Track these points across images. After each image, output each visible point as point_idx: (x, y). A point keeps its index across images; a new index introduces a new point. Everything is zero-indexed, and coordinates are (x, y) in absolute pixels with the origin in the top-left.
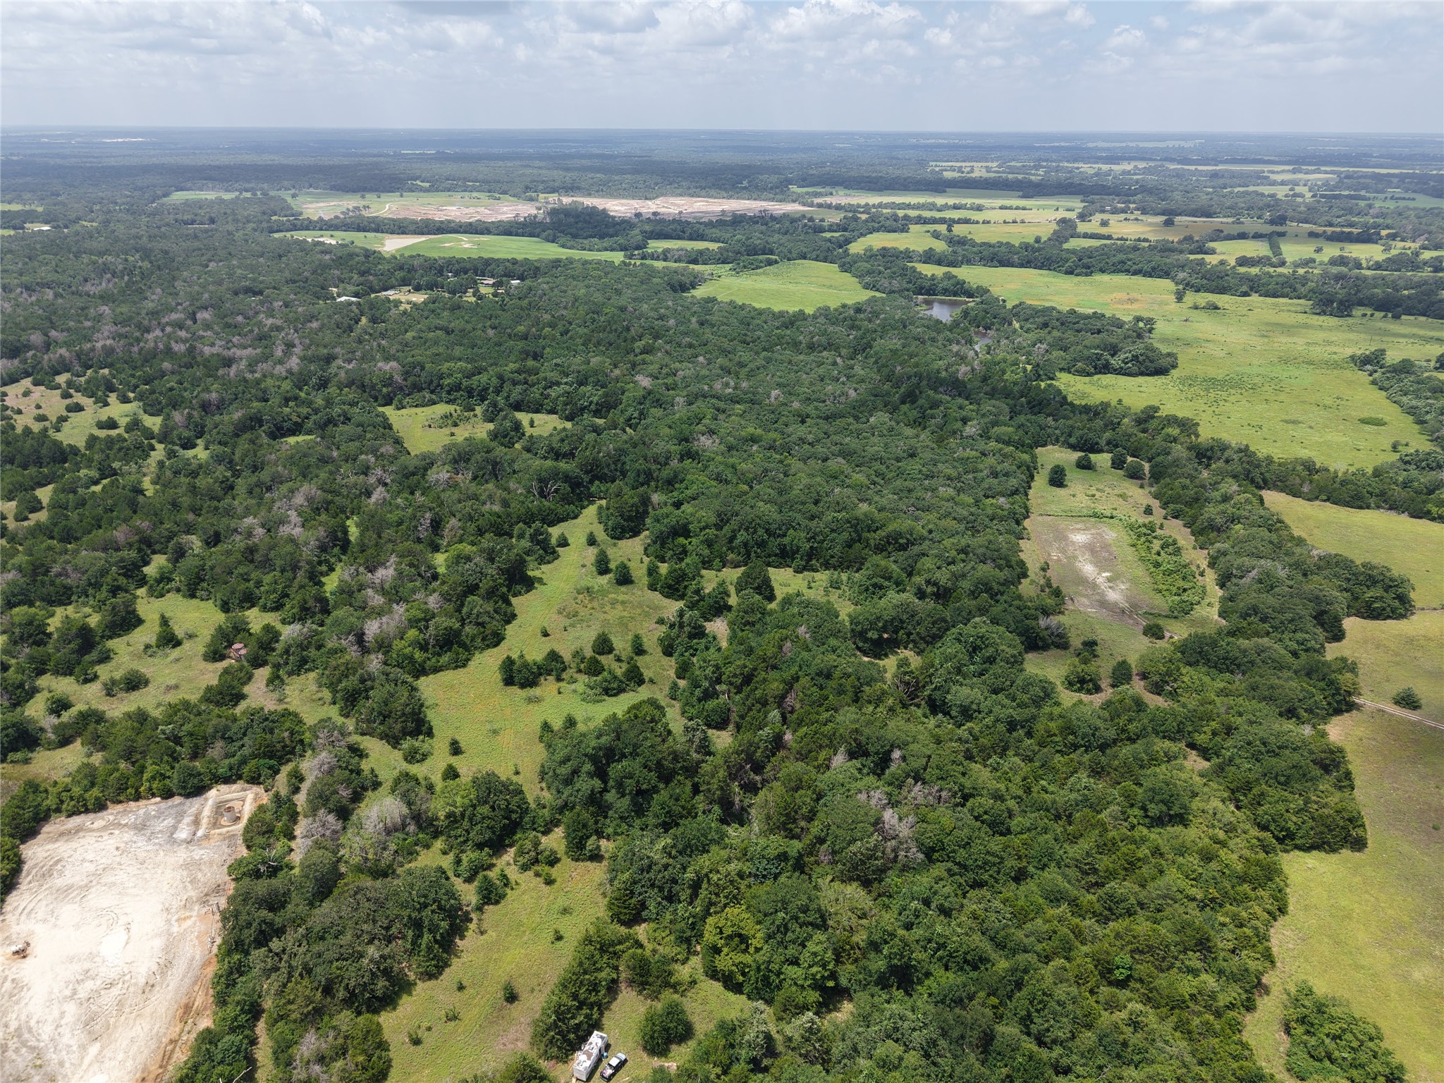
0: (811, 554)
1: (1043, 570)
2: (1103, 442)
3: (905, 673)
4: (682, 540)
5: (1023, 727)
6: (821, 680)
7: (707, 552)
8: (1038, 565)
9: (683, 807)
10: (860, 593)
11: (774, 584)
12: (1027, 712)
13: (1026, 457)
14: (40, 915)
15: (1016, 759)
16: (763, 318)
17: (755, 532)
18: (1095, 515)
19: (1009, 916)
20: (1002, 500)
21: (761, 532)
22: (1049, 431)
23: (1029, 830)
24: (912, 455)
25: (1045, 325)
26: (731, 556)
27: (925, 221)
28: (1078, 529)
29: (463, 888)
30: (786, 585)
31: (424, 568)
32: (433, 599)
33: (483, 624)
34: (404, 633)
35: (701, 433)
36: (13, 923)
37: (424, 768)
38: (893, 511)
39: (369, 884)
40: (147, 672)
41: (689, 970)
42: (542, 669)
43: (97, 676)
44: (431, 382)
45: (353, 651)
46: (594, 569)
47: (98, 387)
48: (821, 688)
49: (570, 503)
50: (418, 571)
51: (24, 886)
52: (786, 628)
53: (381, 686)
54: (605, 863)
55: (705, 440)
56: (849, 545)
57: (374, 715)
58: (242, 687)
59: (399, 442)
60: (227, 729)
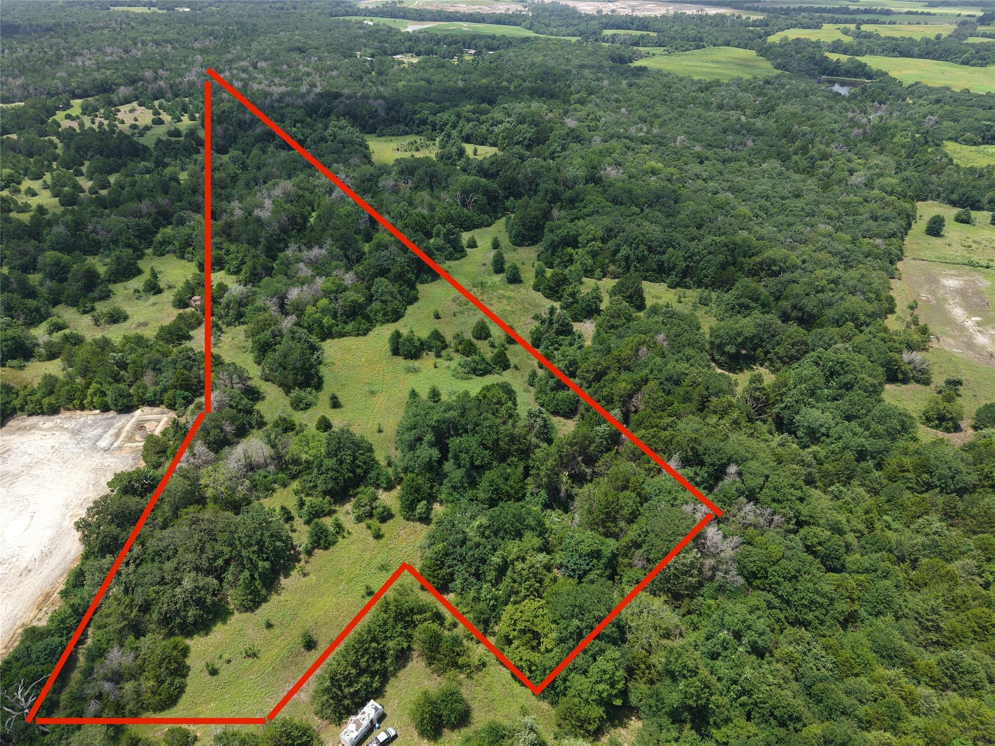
0: (686, 272)
1: (912, 308)
2: (985, 201)
3: (757, 389)
4: (570, 250)
5: (873, 458)
6: (668, 386)
7: (590, 262)
8: (906, 303)
9: (511, 487)
10: (726, 311)
11: (646, 295)
12: (881, 444)
13: (907, 205)
15: (862, 491)
16: (683, 83)
17: (637, 248)
18: (971, 264)
19: (830, 666)
20: (878, 241)
21: (642, 247)
22: (931, 186)
23: (867, 571)
24: (797, 196)
25: (938, 101)
26: (612, 268)
27: (837, 22)
28: (951, 275)
29: (302, 528)
30: (657, 297)
31: (353, 252)
32: (349, 277)
33: (386, 302)
34: (317, 301)
35: (609, 165)
37: (305, 415)
38: (771, 241)
39: (207, 518)
40: (130, 311)
41: (482, 651)
42: (425, 345)
43: (94, 309)
44: (406, 117)
45: (274, 311)
46: (492, 268)
47: (177, 108)
48: (669, 393)
49: (485, 213)
50: (346, 254)
52: (646, 334)
53: (287, 342)
54: (432, 526)
55: (611, 171)
56: (724, 267)
57: (277, 365)
58: (191, 332)
59: (366, 156)
60: (158, 362)
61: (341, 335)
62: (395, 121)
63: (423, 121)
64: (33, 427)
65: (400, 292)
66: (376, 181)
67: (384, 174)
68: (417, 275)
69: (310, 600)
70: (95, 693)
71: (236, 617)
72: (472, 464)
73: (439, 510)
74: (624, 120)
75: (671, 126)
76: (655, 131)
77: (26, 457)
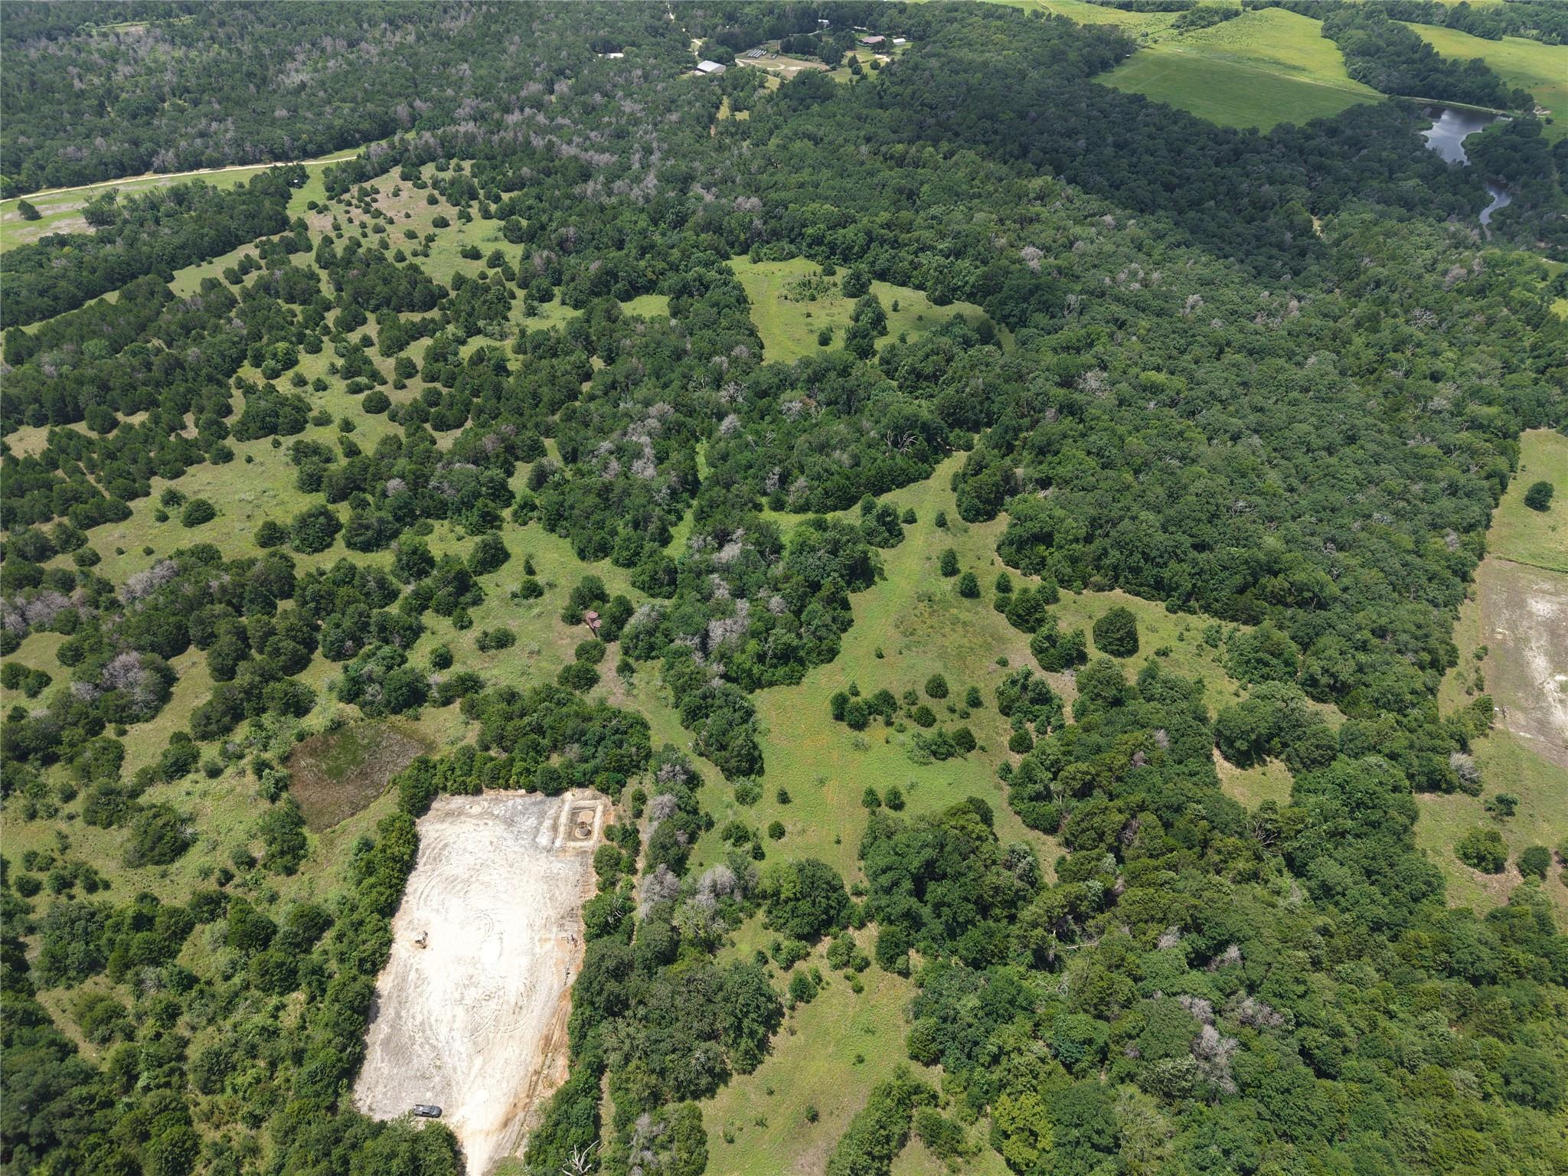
1: (1479, 656)
3: (1268, 820)
4: (1042, 549)
5: (1389, 929)
7: (1068, 570)
8: (1473, 647)
11: (1139, 628)
14: (434, 904)
15: (1371, 971)
16: (1201, 140)
17: (1131, 554)
20: (1453, 536)
26: (1097, 578)
28: (1544, 592)
29: (779, 973)
30: (1154, 630)
31: (769, 546)
32: (776, 601)
33: (820, 639)
34: (745, 643)
35: (1090, 368)
36: (415, 907)
37: (753, 812)
38: (1306, 547)
39: (699, 976)
40: (513, 626)
41: (976, 1133)
42: (873, 709)
43: (471, 622)
44: (792, 229)
45: (697, 657)
46: (939, 565)
47: (462, 194)
48: (1167, 825)
49: (924, 459)
50: (762, 553)
51: (420, 867)
52: (1143, 727)
53: (721, 707)
54: (911, 980)
55: (1092, 380)
56: (1241, 591)
57: (712, 740)
58: (596, 667)
59: (752, 333)
60: (583, 733)
61: (771, 684)
62: (776, 235)
63: (818, 241)
64: (460, 812)
65: (834, 620)
66: (776, 396)
67: (784, 381)
68: (849, 583)
69: (802, 1063)
70: (638, 1161)
71: (736, 1079)
72: (954, 919)
73: (916, 960)
74: (1109, 248)
75: (1180, 264)
76: (1156, 275)
77: (467, 855)
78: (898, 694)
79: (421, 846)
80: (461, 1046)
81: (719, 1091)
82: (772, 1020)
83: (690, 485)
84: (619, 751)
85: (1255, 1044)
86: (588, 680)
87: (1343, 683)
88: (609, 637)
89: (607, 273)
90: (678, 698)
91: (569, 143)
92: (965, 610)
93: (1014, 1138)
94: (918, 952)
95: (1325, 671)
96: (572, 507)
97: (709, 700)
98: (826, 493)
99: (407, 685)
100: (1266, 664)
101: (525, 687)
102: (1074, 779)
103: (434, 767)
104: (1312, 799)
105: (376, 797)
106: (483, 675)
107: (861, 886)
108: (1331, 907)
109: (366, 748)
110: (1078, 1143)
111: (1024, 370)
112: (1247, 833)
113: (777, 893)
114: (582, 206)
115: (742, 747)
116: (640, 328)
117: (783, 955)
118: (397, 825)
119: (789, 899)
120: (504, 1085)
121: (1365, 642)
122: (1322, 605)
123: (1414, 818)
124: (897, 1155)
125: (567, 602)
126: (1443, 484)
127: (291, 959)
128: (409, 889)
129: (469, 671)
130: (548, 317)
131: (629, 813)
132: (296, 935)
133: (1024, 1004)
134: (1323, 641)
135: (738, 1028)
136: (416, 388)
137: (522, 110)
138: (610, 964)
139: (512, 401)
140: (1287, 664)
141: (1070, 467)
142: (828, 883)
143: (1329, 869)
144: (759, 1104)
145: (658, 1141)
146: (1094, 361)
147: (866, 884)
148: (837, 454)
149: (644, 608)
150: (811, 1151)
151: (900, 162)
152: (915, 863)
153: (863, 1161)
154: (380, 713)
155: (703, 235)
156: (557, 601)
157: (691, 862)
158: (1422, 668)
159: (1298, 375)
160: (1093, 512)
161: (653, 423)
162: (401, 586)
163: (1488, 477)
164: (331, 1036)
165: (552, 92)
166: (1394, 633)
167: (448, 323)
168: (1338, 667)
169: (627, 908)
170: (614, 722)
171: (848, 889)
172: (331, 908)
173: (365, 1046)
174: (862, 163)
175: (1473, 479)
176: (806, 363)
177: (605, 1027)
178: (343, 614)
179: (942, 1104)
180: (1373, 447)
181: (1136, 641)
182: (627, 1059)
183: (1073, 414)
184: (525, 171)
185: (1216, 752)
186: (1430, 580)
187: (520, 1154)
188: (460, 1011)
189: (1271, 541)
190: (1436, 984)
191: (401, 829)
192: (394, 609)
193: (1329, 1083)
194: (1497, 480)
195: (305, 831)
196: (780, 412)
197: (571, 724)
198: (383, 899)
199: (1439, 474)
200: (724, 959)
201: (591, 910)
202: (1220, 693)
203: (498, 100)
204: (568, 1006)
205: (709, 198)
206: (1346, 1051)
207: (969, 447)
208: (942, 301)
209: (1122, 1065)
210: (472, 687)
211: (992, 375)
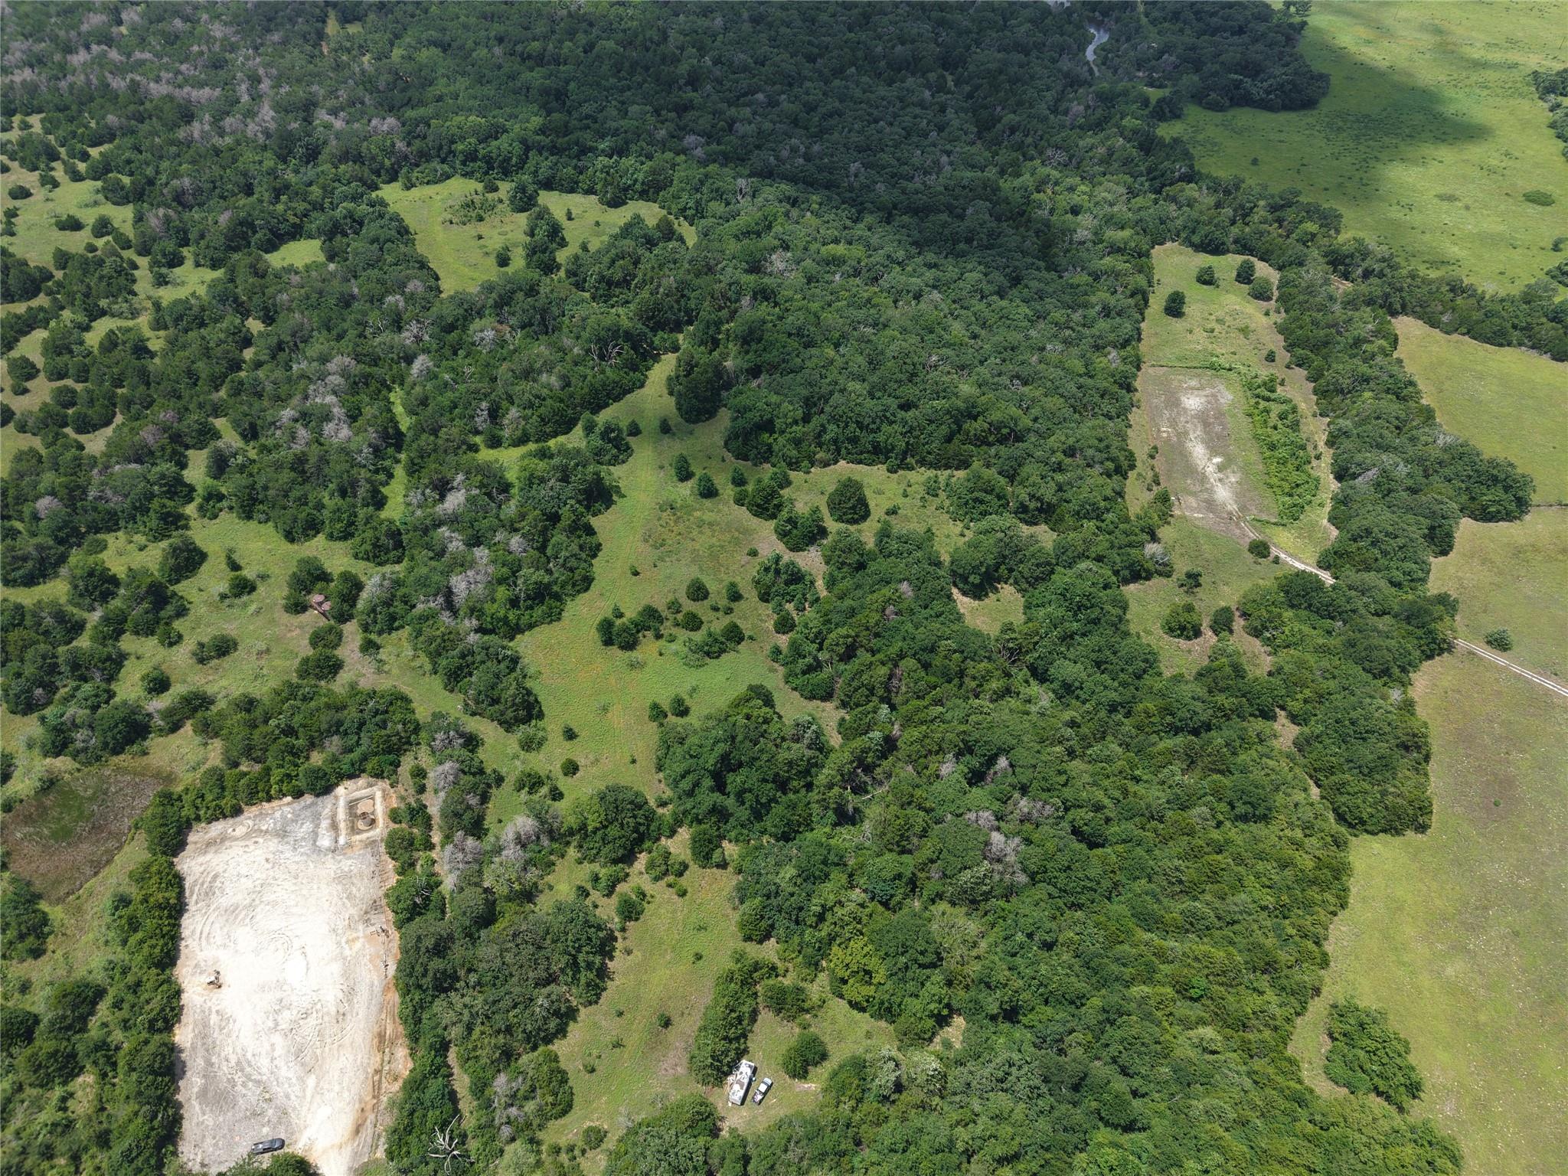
0: (907, 451)
1: (1152, 455)
2: (1230, 239)
3: (1009, 640)
4: (766, 437)
5: (1123, 707)
8: (1146, 448)
10: (959, 506)
14: (219, 940)
17: (846, 426)
18: (1212, 367)
20: (1113, 353)
21: (852, 425)
22: (1170, 223)
28: (1192, 389)
29: (603, 902)
30: (880, 492)
31: (495, 487)
32: (516, 542)
33: (572, 570)
34: (494, 591)
35: (774, 249)
36: (197, 949)
37: (541, 756)
38: (996, 387)
39: (524, 927)
40: (230, 629)
41: (818, 988)
42: (640, 626)
43: (180, 637)
44: (441, 147)
45: (445, 617)
46: (673, 472)
47: (38, 156)
48: (926, 666)
49: (634, 368)
50: (489, 495)
51: (192, 907)
52: (888, 583)
53: (483, 662)
54: (730, 869)
55: (778, 261)
56: (949, 439)
57: (482, 697)
58: (336, 652)
59: (423, 265)
60: (340, 723)
61: (531, 626)
62: (424, 156)
63: (471, 157)
64: (223, 839)
65: (581, 548)
66: (465, 328)
67: (470, 311)
68: (588, 508)
69: (645, 978)
70: (504, 1120)
71: (583, 1013)
72: (758, 802)
73: (730, 849)
74: (767, 126)
75: (836, 134)
76: (816, 148)
77: (243, 880)
78: (660, 604)
79: (187, 884)
80: (288, 1071)
81: (569, 1029)
82: (606, 947)
83: (393, 438)
84: (383, 732)
85: (1035, 837)
86: (334, 667)
87: (1049, 504)
88: (343, 617)
89: (241, 224)
90: (435, 664)
91: (158, 80)
92: (707, 510)
93: (851, 981)
94: (730, 841)
95: (1032, 496)
96: (266, 488)
97: (469, 658)
98: (543, 420)
99: (123, 721)
100: (982, 502)
101: (261, 690)
102: (837, 645)
103: (180, 799)
104: (1042, 612)
105: (119, 848)
106: (210, 690)
107: (665, 797)
108: (1074, 701)
109: (90, 799)
110: (907, 968)
111: (712, 262)
112: (994, 656)
113: (583, 827)
114: (191, 152)
115: (515, 696)
116: (295, 279)
117: (603, 883)
118: (154, 869)
119: (597, 829)
120: (346, 1094)
121: (1060, 463)
122: (1019, 438)
123: (1125, 608)
124: (751, 1031)
125: (286, 592)
126: (1098, 308)
127: (65, 1043)
128: (185, 932)
129: (193, 688)
130: (183, 283)
131: (412, 791)
132: (64, 1017)
133: (836, 860)
134: (1026, 470)
135: (574, 965)
136: (42, 392)
137: (88, 48)
138: (429, 942)
139: (164, 384)
140: (999, 498)
141: (775, 352)
142: (632, 802)
143: (1067, 669)
144: (611, 1028)
145: (520, 1094)
146: (777, 243)
147: (669, 793)
148: (544, 378)
149: (374, 580)
150: (671, 1054)
151: (540, 60)
152: (711, 760)
153: (722, 1045)
154: (98, 758)
155: (342, 167)
156: (275, 592)
157: (489, 821)
158: (1109, 476)
159: (962, 227)
160: (805, 392)
161: (335, 380)
162: (86, 615)
163: (1132, 296)
164: (137, 1107)
165: (120, 23)
166: (1081, 450)
167: (62, 308)
168: (1042, 491)
169: (433, 884)
170: (371, 704)
171: (652, 803)
172: (99, 977)
173: (179, 1106)
174: (500, 67)
175: (1119, 300)
176: (489, 288)
177: (439, 1006)
178: (22, 661)
179: (781, 972)
180: (1034, 284)
181: (867, 506)
182: (470, 1029)
183: (767, 299)
184: (111, 119)
185: (955, 591)
186: (1102, 396)
187: (380, 1154)
188: (277, 1039)
189: (966, 389)
190: (1168, 743)
191: (159, 872)
192: (84, 642)
193: (1099, 851)
194: (1140, 297)
195: (43, 906)
196: (473, 344)
197: (325, 719)
198: (157, 950)
199: (1093, 299)
200: (544, 904)
201: (394, 898)
202: (948, 536)
203: (54, 39)
204: (395, 997)
205: (339, 124)
206: (1108, 820)
207: (675, 349)
208: (616, 203)
209: (930, 888)
210: (201, 706)
211: (681, 271)
